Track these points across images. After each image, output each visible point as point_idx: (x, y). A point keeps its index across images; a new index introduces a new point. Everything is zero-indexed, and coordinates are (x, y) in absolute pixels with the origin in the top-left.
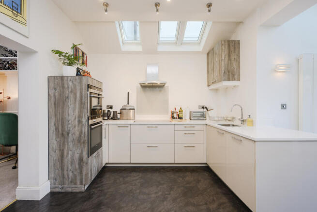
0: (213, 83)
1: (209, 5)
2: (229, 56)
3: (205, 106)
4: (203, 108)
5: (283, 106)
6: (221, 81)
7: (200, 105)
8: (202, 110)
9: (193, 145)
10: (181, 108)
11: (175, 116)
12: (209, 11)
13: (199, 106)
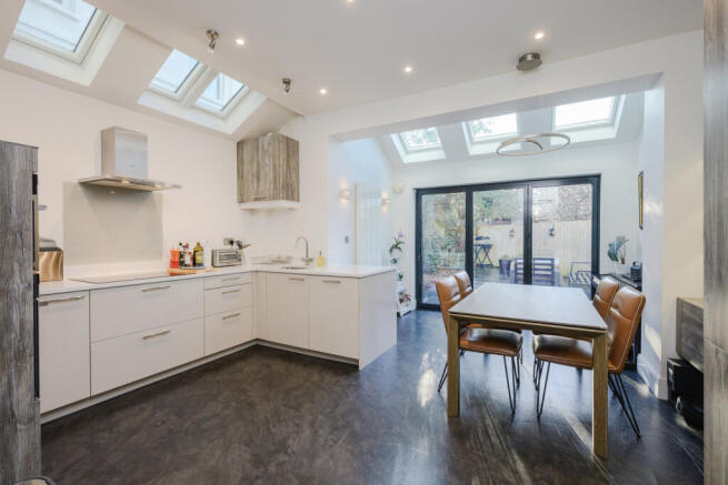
0: (256, 199)
1: (287, 82)
2: (288, 161)
3: (236, 239)
4: (232, 243)
5: (347, 239)
6: (275, 198)
7: (226, 237)
8: (229, 247)
9: (236, 312)
10: (198, 244)
11: (188, 260)
12: (287, 91)
13: (225, 240)
